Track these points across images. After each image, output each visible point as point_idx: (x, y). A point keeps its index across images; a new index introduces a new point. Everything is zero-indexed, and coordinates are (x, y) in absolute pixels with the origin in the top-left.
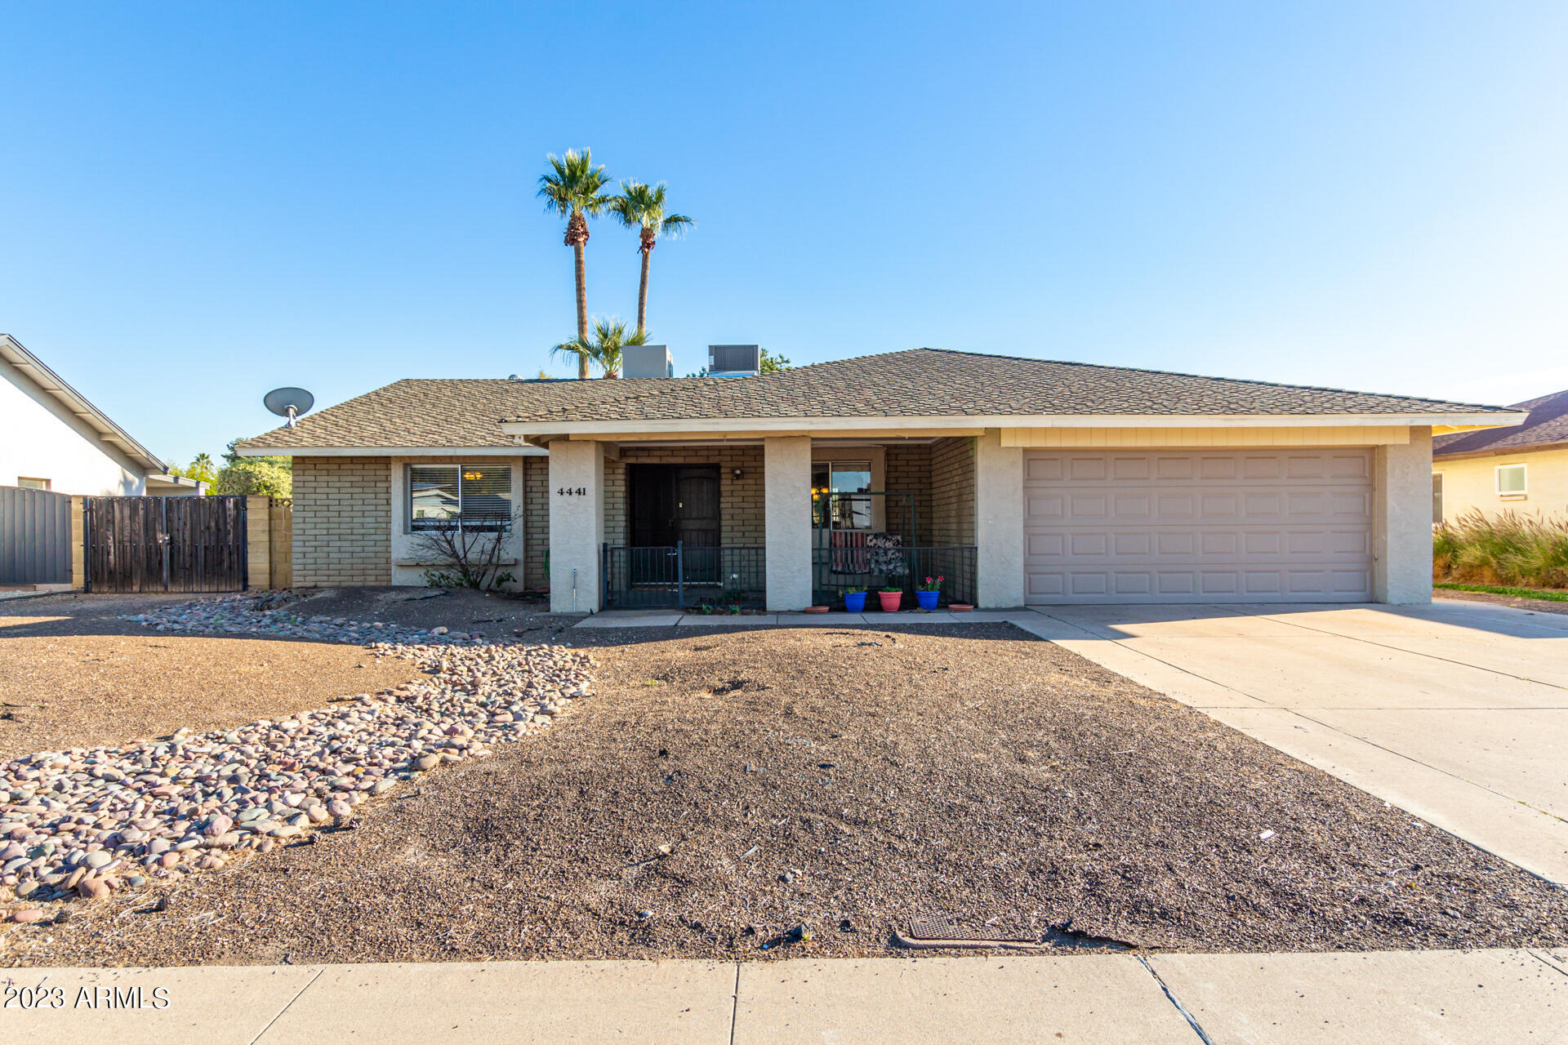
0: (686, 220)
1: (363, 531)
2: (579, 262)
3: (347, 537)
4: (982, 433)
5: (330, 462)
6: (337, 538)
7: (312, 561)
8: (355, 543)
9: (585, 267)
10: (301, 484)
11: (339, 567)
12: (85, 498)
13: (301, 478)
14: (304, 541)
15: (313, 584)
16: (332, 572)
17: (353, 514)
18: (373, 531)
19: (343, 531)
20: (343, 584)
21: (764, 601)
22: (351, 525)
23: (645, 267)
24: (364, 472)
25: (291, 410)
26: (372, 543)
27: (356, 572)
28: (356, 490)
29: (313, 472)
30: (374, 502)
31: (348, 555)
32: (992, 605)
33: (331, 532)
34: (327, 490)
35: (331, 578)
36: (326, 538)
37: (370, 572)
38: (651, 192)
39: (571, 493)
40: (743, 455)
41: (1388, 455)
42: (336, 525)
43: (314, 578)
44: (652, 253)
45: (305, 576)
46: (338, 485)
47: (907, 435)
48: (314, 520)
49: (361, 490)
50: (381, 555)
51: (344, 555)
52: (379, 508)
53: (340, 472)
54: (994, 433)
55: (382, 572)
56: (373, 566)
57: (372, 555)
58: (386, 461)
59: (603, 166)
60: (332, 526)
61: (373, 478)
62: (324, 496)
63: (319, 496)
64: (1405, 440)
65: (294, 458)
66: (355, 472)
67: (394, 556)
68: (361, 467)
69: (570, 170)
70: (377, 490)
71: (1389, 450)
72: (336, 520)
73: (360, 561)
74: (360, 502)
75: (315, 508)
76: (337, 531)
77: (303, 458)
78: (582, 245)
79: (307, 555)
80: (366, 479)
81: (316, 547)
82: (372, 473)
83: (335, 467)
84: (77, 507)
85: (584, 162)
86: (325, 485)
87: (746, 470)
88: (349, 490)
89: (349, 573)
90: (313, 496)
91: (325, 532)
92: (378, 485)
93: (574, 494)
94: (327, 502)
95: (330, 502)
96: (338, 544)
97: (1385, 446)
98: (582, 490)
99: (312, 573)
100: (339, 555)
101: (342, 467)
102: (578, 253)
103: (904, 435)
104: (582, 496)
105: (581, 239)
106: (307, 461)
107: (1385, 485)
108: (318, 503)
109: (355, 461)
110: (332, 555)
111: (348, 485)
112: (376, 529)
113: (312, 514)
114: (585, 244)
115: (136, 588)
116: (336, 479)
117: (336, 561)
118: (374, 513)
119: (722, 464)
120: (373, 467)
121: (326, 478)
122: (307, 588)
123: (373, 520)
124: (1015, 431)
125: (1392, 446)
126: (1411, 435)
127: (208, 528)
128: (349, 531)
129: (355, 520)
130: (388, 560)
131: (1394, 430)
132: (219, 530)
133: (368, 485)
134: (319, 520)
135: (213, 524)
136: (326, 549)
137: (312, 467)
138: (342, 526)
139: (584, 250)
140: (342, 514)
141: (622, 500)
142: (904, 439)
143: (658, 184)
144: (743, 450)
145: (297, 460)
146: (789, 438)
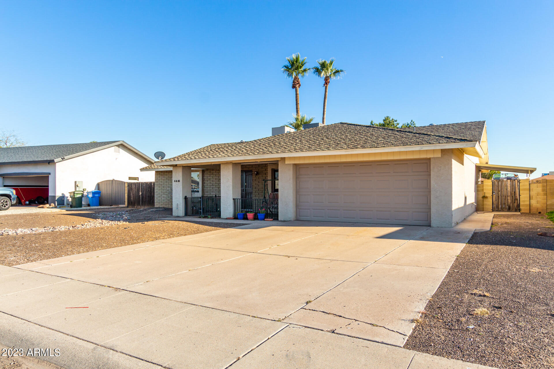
0: (341, 71)
1: (168, 192)
2: (296, 94)
3: (165, 194)
4: (280, 159)
5: (162, 172)
6: (163, 194)
7: (158, 200)
9: (299, 96)
10: (157, 179)
11: (164, 202)
12: (127, 182)
13: (157, 177)
14: (157, 195)
16: (162, 203)
18: (170, 192)
20: (164, 207)
21: (220, 215)
22: (166, 190)
23: (326, 91)
25: (159, 158)
26: (170, 195)
27: (167, 204)
30: (171, 183)
32: (283, 220)
35: (162, 205)
36: (161, 194)
38: (328, 62)
39: (177, 181)
40: (259, 167)
41: (432, 162)
43: (159, 205)
44: (328, 86)
45: (157, 204)
46: (164, 179)
47: (259, 161)
48: (159, 189)
49: (168, 180)
54: (283, 159)
57: (170, 199)
59: (306, 58)
64: (439, 155)
66: (167, 175)
69: (291, 62)
73: (168, 200)
74: (168, 184)
75: (159, 185)
76: (163, 192)
79: (157, 198)
80: (169, 177)
81: (159, 196)
83: (163, 174)
84: (126, 185)
85: (297, 59)
86: (161, 179)
87: (259, 172)
88: (166, 180)
89: (165, 204)
90: (159, 182)
91: (161, 192)
93: (178, 182)
95: (162, 184)
97: (431, 159)
100: (164, 199)
102: (296, 91)
103: (257, 161)
105: (297, 86)
106: (158, 172)
109: (167, 172)
110: (162, 199)
111: (166, 178)
114: (299, 88)
115: (136, 207)
116: (163, 177)
118: (171, 187)
119: (253, 170)
120: (171, 173)
121: (161, 177)
124: (290, 158)
125: (433, 158)
126: (442, 153)
127: (149, 191)
131: (434, 151)
132: (150, 191)
135: (149, 190)
136: (161, 197)
137: (159, 174)
138: (164, 190)
139: (299, 90)
140: (164, 187)
142: (258, 162)
143: (330, 59)
144: (259, 165)
145: (156, 172)
146: (227, 163)
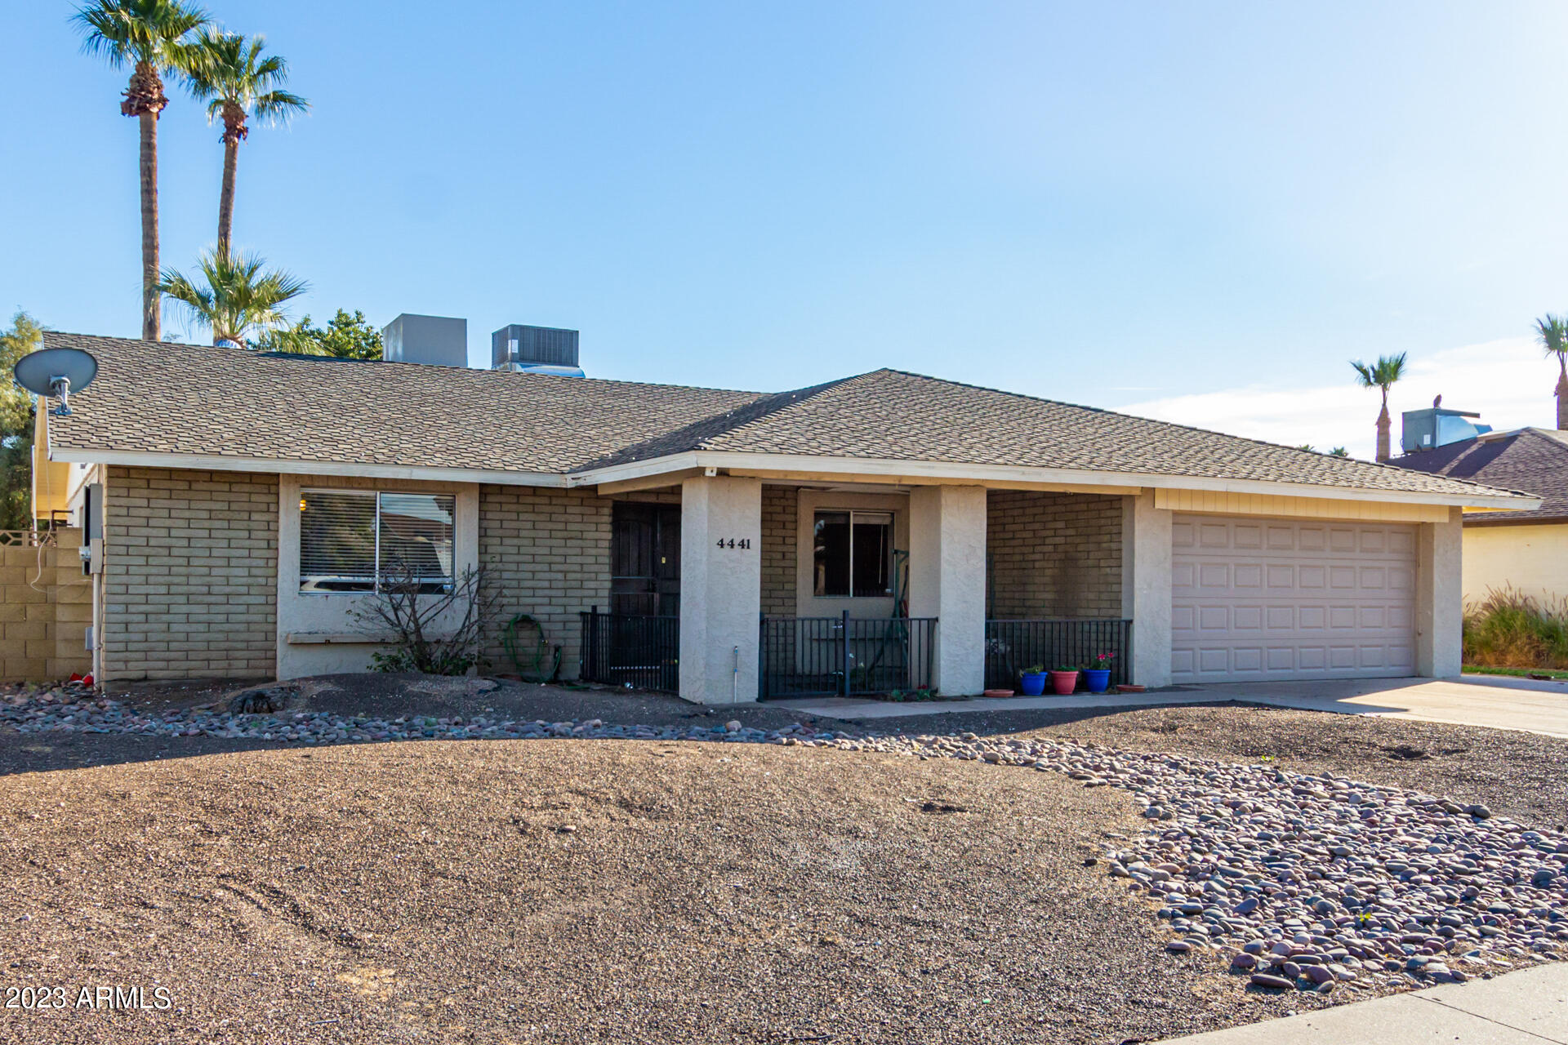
1: (228, 590)
3: (200, 598)
4: (1138, 493)
5: (174, 476)
6: (183, 599)
7: (141, 637)
8: (214, 609)
10: (124, 512)
11: (186, 646)
13: (123, 501)
14: (127, 605)
15: (141, 674)
16: (172, 655)
17: (211, 562)
18: (244, 590)
19: (193, 589)
20: (193, 673)
22: (208, 579)
24: (232, 497)
25: (64, 385)
26: (243, 609)
27: (214, 655)
28: (217, 524)
29: (146, 492)
30: (247, 543)
31: (202, 627)
32: (1146, 686)
33: (174, 589)
34: (168, 523)
35: (173, 664)
36: (166, 599)
37: (238, 654)
39: (732, 546)
41: (1435, 533)
42: (183, 579)
43: (144, 665)
44: (240, 147)
45: (126, 662)
46: (187, 514)
48: (145, 570)
49: (225, 524)
50: (258, 627)
51: (194, 627)
52: (255, 553)
53: (191, 495)
54: (1150, 493)
55: (258, 654)
56: (243, 645)
57: (242, 627)
58: (271, 481)
60: (176, 580)
61: (246, 506)
62: (164, 532)
63: (154, 532)
64: (1446, 519)
65: (110, 467)
66: (215, 496)
67: (281, 629)
68: (226, 487)
70: (253, 525)
71: (1436, 527)
72: (183, 570)
73: (221, 636)
74: (224, 543)
75: (147, 551)
76: (184, 589)
77: (128, 469)
78: (155, 118)
79: (131, 628)
80: (234, 506)
81: (147, 614)
82: (245, 498)
83: (184, 486)
86: (165, 513)
88: (207, 524)
89: (203, 655)
90: (145, 531)
91: (163, 590)
92: (255, 516)
93: (736, 547)
94: (168, 542)
95: (173, 542)
96: (185, 609)
97: (1432, 525)
98: (746, 543)
99: (141, 655)
100: (187, 628)
101: (194, 486)
102: (147, 131)
104: (745, 550)
105: (155, 110)
106: (133, 474)
107: (1432, 561)
108: (152, 542)
109: (216, 478)
110: (174, 627)
111: (205, 515)
112: (249, 586)
113: (142, 561)
114: (158, 118)
116: (184, 504)
117: (182, 636)
118: (247, 562)
120: (247, 488)
121: (167, 503)
122: (131, 680)
123: (245, 572)
124: (1168, 492)
125: (1438, 523)
126: (1449, 514)
128: (205, 589)
129: (215, 571)
130: (271, 635)
133: (236, 516)
134: (154, 570)
136: (165, 618)
137: (143, 483)
138: (193, 580)
139: (158, 127)
140: (194, 562)
141: (607, 552)
145: (118, 472)
146: (964, 487)
